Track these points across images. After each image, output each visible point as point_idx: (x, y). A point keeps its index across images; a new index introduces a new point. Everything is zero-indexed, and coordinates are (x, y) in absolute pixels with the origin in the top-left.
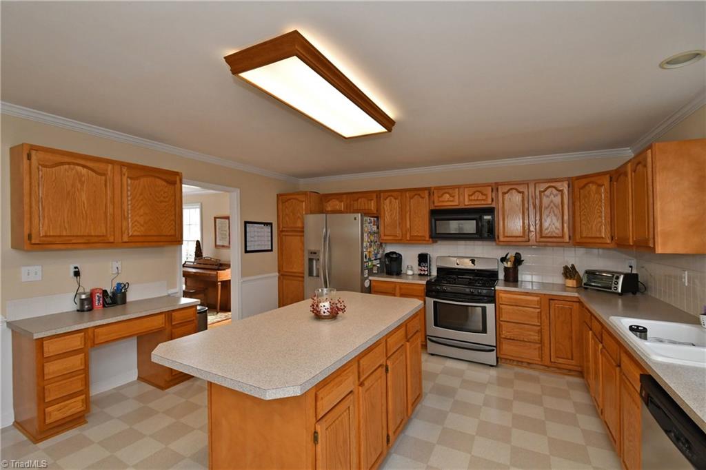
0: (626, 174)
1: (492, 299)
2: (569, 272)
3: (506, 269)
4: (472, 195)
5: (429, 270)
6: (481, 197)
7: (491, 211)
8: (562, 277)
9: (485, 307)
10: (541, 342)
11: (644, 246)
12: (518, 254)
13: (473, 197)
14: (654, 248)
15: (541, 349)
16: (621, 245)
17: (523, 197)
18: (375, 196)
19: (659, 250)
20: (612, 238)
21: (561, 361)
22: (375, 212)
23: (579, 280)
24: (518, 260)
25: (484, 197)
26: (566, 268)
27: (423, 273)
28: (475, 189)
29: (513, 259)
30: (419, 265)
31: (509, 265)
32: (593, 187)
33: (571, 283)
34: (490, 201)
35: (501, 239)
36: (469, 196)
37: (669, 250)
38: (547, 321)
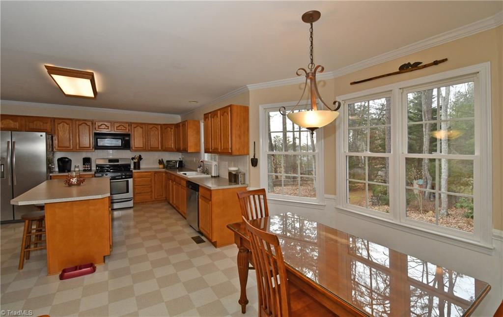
0: (180, 126)
1: (131, 177)
2: (161, 162)
3: (135, 163)
4: (118, 127)
5: (91, 167)
6: (123, 128)
7: (128, 135)
8: (158, 164)
9: (128, 181)
10: (151, 191)
11: (184, 151)
12: (140, 156)
13: (119, 128)
14: (187, 151)
15: (151, 194)
16: (178, 150)
17: (143, 130)
18: (49, 121)
19: (189, 151)
20: (175, 148)
21: (159, 197)
22: (50, 131)
23: (164, 165)
24: (140, 158)
25: (125, 129)
26: (159, 160)
27: (86, 169)
28: (121, 124)
29: (138, 158)
30: (84, 164)
31: (136, 161)
32: (169, 129)
33: (161, 166)
34: (127, 131)
35: (133, 148)
36: (117, 127)
37: (191, 151)
38: (154, 182)
